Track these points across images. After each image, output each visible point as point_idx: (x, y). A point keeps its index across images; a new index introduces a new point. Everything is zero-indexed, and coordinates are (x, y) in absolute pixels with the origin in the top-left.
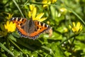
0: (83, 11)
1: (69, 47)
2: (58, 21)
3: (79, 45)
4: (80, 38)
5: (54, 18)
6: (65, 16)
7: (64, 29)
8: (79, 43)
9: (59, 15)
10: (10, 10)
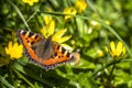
0: (126, 24)
1: (105, 80)
2: (87, 39)
3: (121, 77)
4: (122, 65)
5: (82, 36)
6: (99, 32)
7: (97, 52)
8: (121, 73)
9: (90, 31)
10: (13, 23)
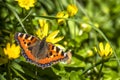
0: (114, 26)
1: (95, 78)
2: (78, 41)
3: (109, 74)
4: (110, 64)
5: (73, 38)
6: (89, 34)
7: (87, 52)
8: (110, 71)
9: (81, 33)
